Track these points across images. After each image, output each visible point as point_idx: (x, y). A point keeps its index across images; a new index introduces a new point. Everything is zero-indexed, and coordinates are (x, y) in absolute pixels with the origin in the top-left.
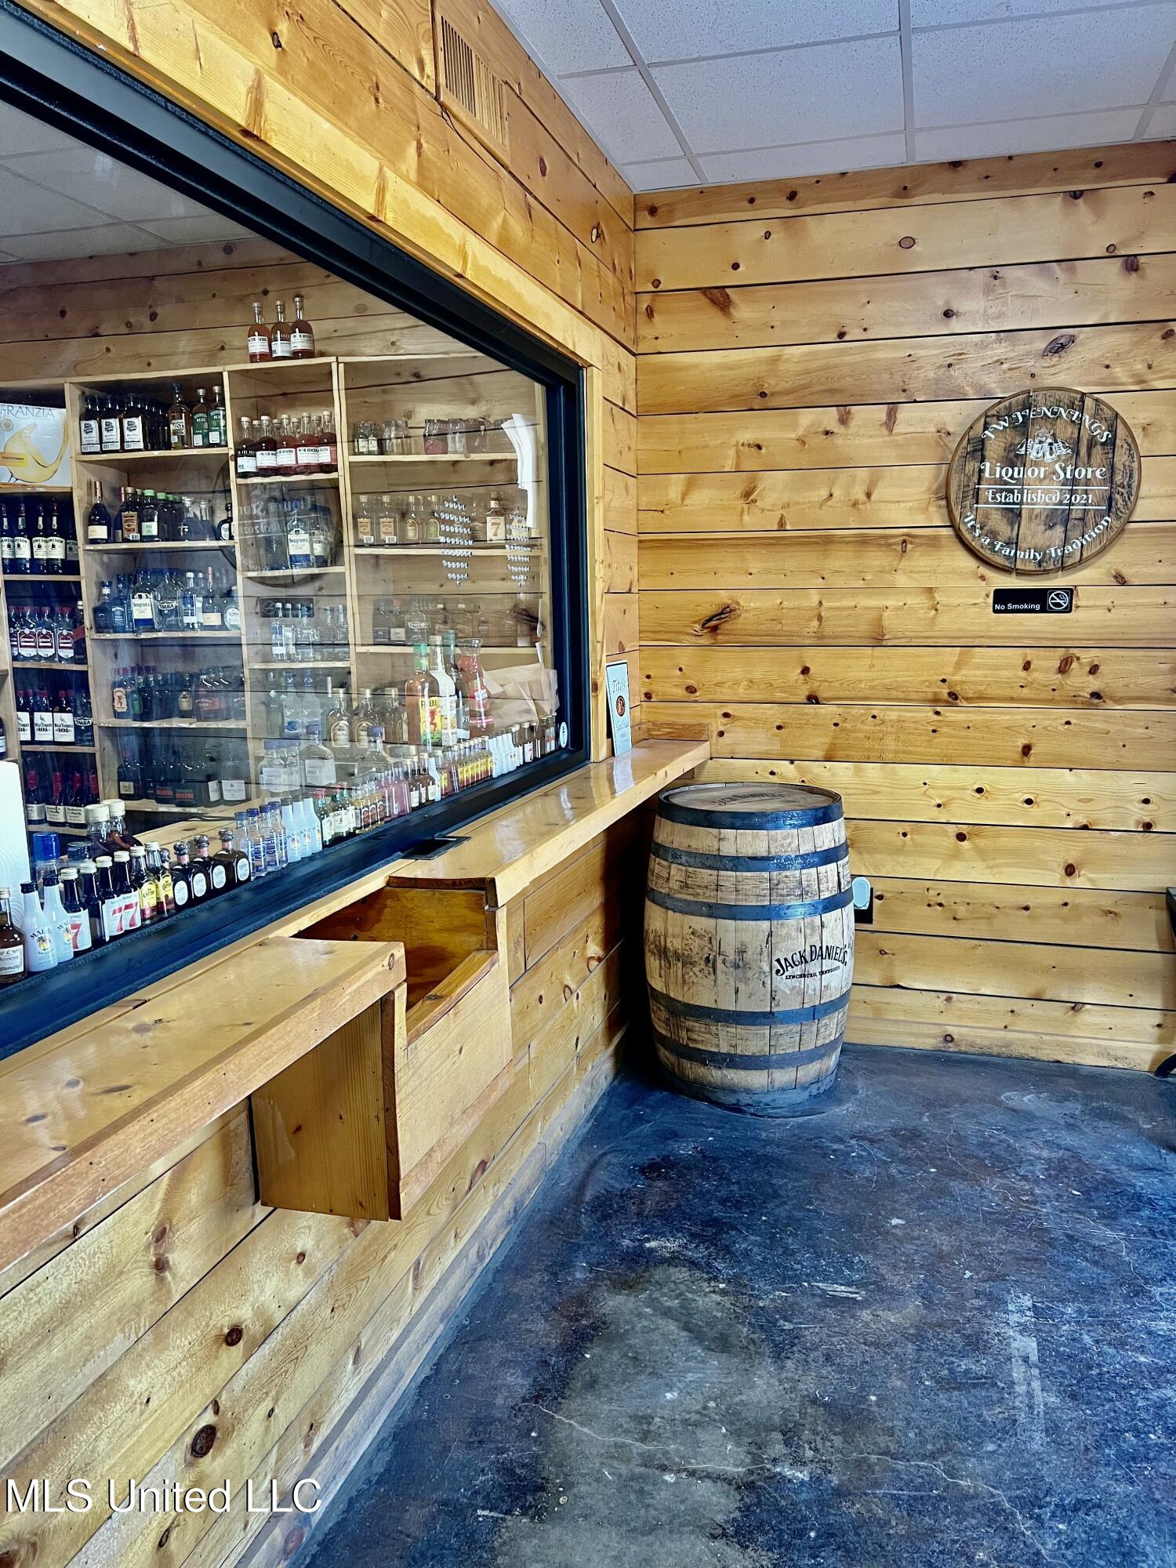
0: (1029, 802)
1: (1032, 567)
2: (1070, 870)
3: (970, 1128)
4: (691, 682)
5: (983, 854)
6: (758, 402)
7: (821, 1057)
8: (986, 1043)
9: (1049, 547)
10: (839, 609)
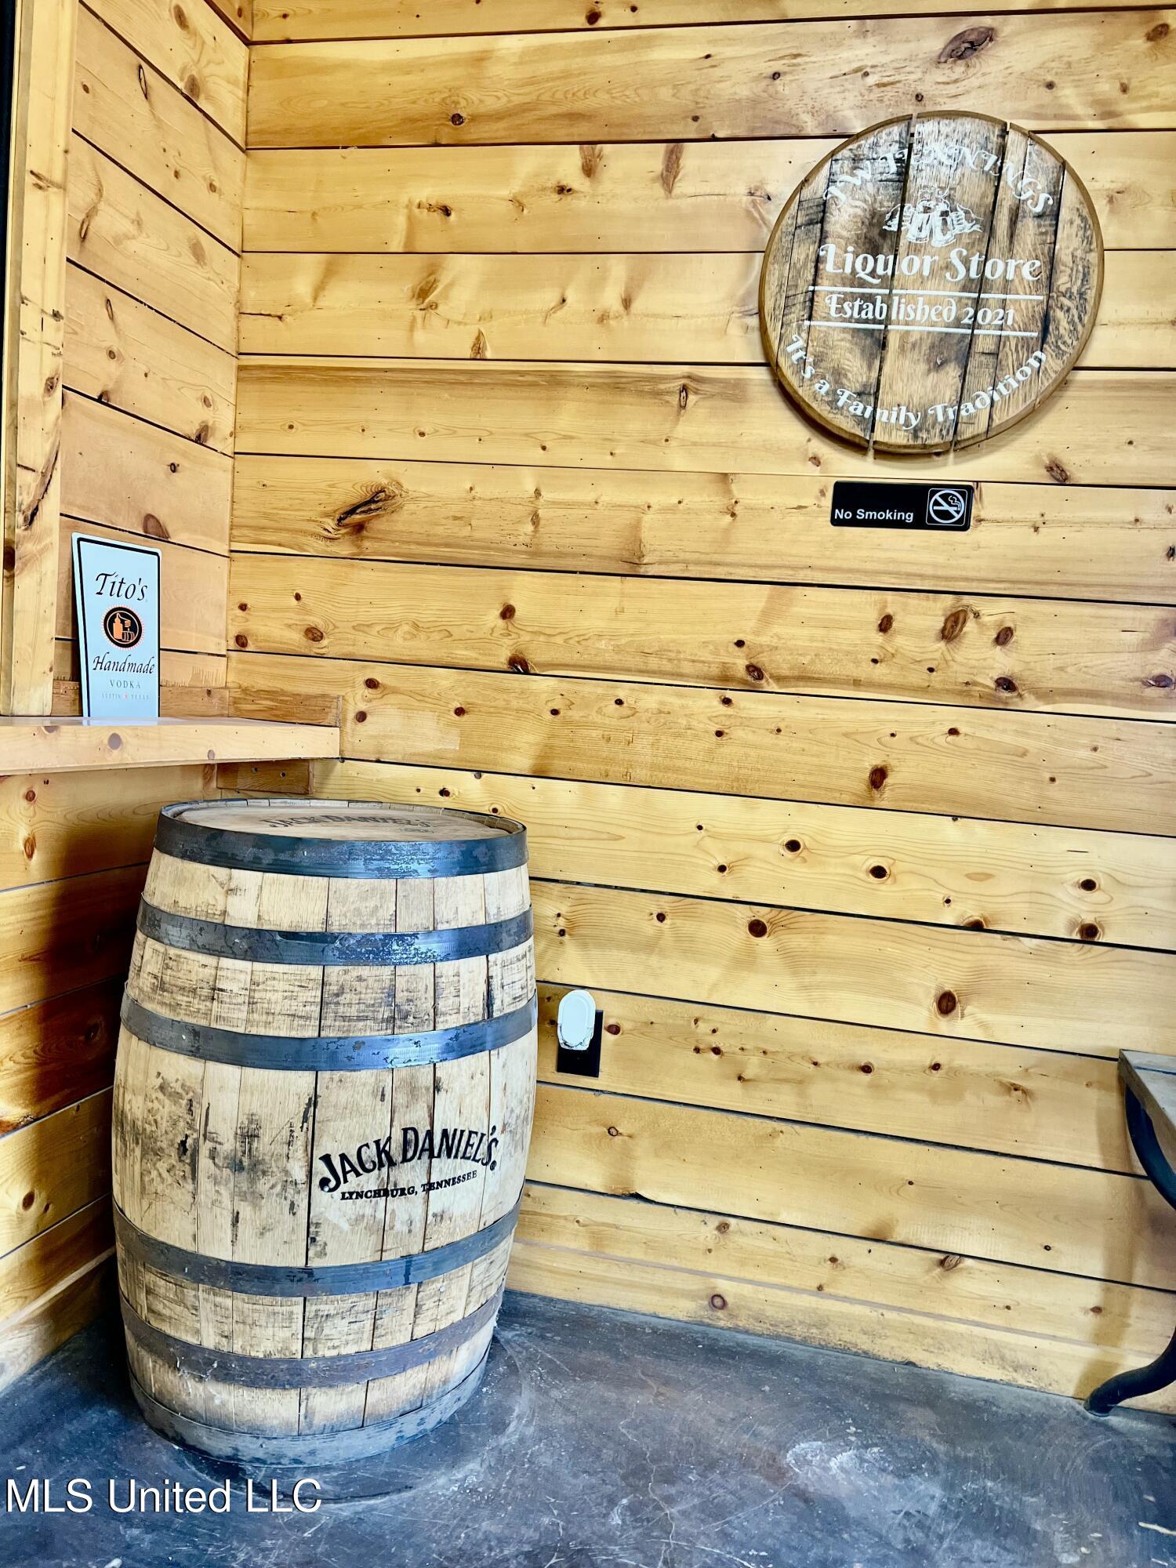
0: (879, 872)
1: (900, 438)
2: (947, 1003)
4: (315, 621)
6: (447, 133)
8: (782, 1316)
9: (933, 403)
10: (569, 505)
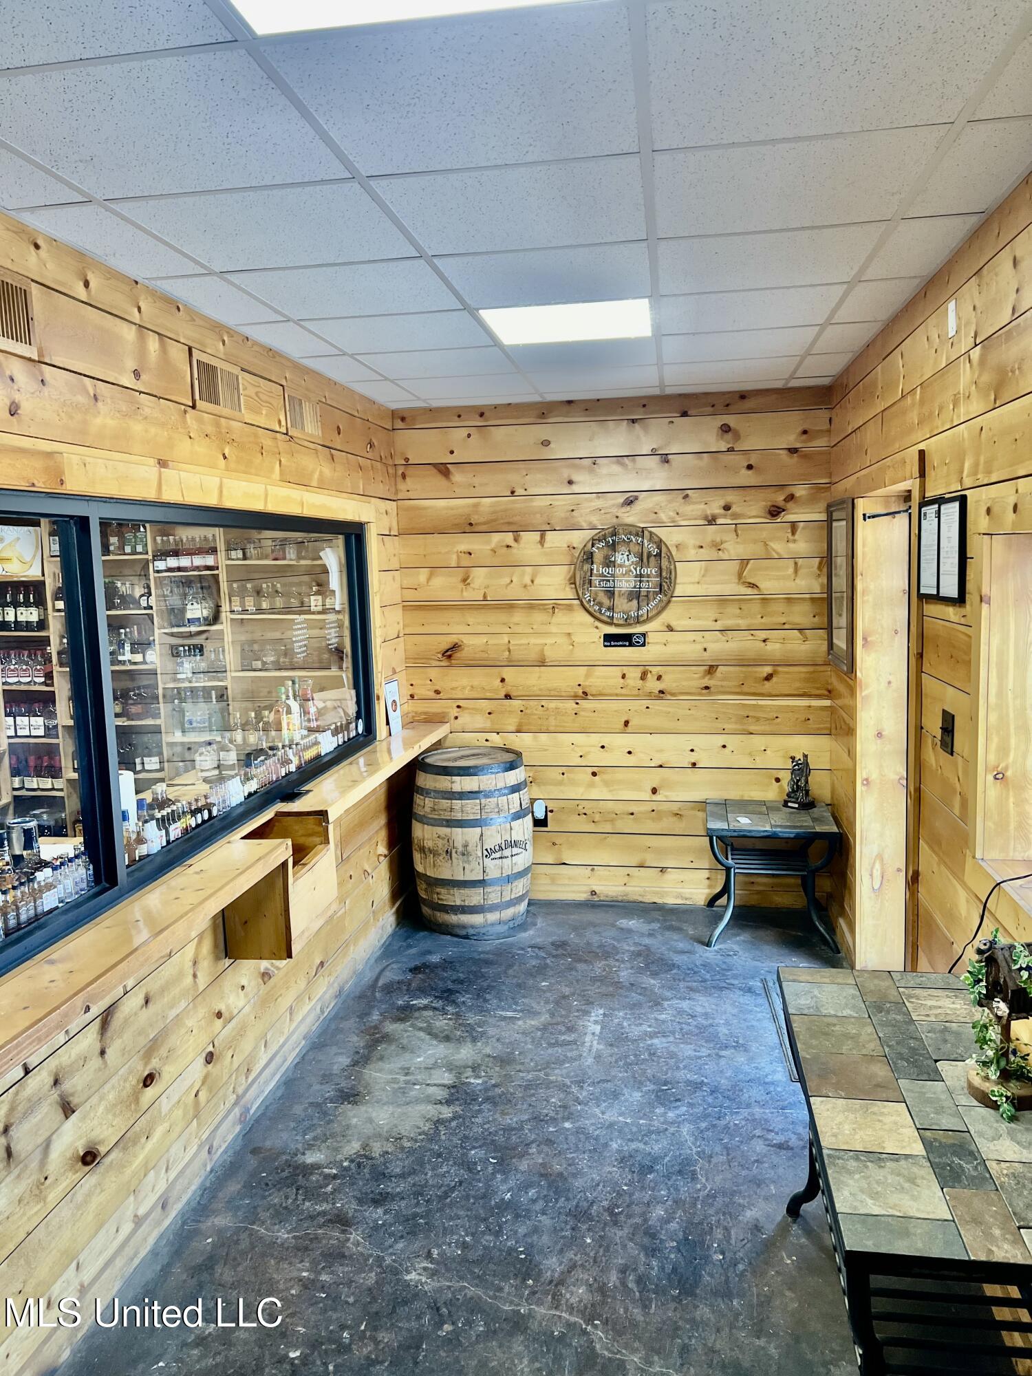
0: (630, 753)
1: (621, 622)
2: (654, 791)
3: (595, 939)
4: (437, 688)
5: (606, 784)
6: (468, 529)
7: (514, 905)
8: (614, 894)
9: (630, 611)
10: (521, 645)
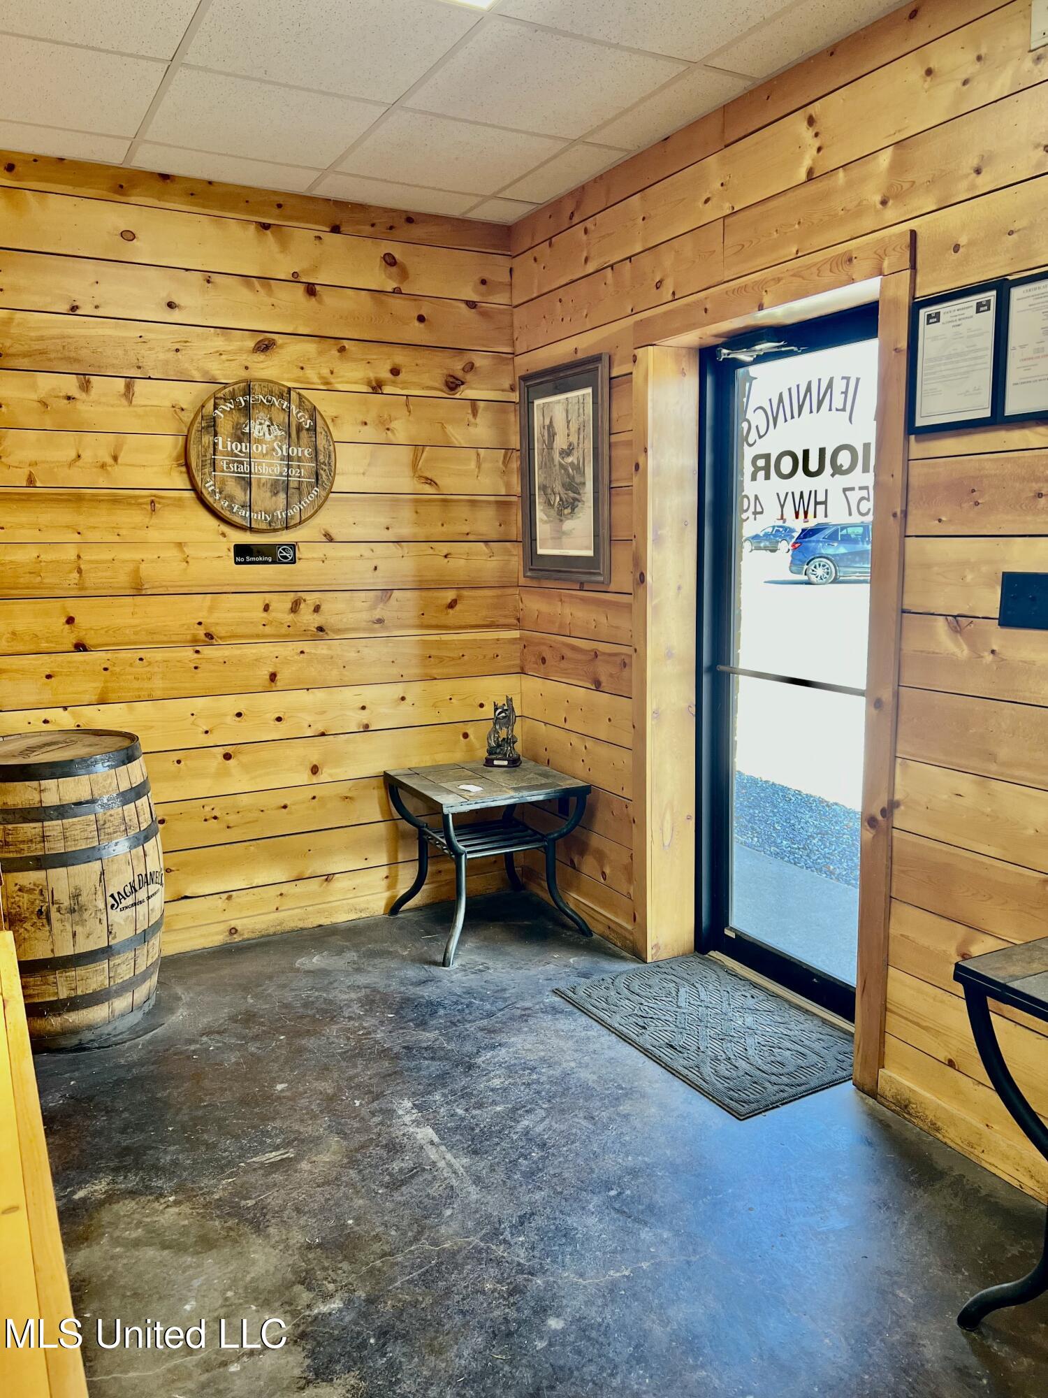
0: (279, 719)
1: (264, 526)
2: (315, 770)
5: (246, 768)
8: (264, 926)
9: (276, 510)
10: (97, 562)
